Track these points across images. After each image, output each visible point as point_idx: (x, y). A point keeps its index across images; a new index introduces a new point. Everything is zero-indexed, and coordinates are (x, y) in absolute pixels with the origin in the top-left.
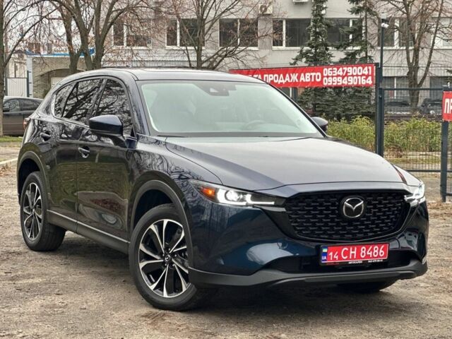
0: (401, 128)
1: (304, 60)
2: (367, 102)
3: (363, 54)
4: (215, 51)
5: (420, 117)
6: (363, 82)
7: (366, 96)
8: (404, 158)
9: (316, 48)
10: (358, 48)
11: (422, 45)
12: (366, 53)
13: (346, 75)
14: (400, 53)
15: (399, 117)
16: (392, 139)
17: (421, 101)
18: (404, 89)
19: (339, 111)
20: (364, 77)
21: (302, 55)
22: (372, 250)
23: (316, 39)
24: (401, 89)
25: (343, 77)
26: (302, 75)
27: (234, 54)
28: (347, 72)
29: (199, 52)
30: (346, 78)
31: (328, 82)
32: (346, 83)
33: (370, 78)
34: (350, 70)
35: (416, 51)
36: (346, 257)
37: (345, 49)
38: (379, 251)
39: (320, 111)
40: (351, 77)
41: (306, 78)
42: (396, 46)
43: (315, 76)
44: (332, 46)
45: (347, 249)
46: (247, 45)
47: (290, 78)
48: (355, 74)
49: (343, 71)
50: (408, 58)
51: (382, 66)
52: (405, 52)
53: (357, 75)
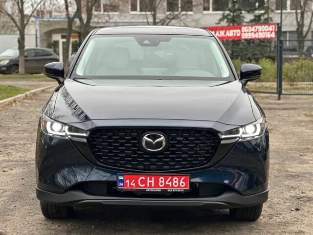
0: (292, 67)
1: (226, 20)
2: (269, 49)
3: (266, 16)
4: (164, 16)
5: (305, 59)
6: (268, 36)
7: (268, 44)
8: (295, 86)
9: (234, 12)
10: (262, 12)
11: (306, 9)
12: (268, 16)
13: (257, 31)
14: (291, 14)
15: (291, 59)
16: (287, 73)
17: (305, 48)
18: (294, 40)
19: (250, 55)
20: (270, 32)
21: (224, 17)
22: (171, 180)
23: (234, 6)
24: (292, 41)
25: (255, 33)
26: (228, 31)
27: (178, 17)
28: (258, 30)
29: (154, 16)
30: (257, 33)
31: (245, 36)
32: (257, 37)
33: (273, 33)
34: (260, 28)
35: (302, 14)
36: (144, 185)
37: (253, 12)
38: (179, 182)
39: (236, 56)
40: (261, 33)
41: (230, 33)
42: (289, 10)
43: (236, 33)
44: (245, 10)
45: (144, 178)
46: (187, 11)
47: (219, 33)
48: (263, 30)
49: (255, 29)
50: (297, 18)
51: (281, 25)
52: (295, 15)
53: (265, 31)
